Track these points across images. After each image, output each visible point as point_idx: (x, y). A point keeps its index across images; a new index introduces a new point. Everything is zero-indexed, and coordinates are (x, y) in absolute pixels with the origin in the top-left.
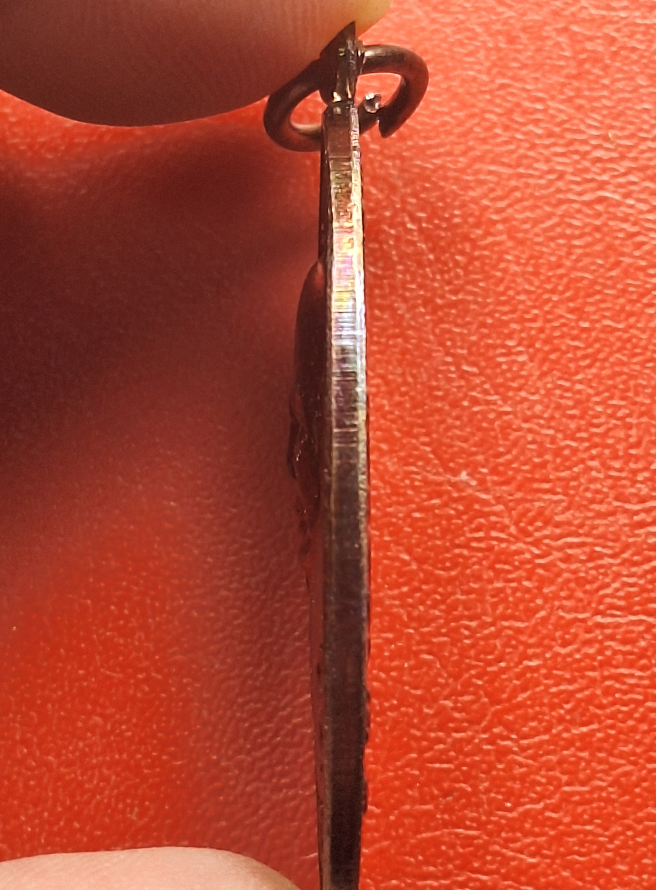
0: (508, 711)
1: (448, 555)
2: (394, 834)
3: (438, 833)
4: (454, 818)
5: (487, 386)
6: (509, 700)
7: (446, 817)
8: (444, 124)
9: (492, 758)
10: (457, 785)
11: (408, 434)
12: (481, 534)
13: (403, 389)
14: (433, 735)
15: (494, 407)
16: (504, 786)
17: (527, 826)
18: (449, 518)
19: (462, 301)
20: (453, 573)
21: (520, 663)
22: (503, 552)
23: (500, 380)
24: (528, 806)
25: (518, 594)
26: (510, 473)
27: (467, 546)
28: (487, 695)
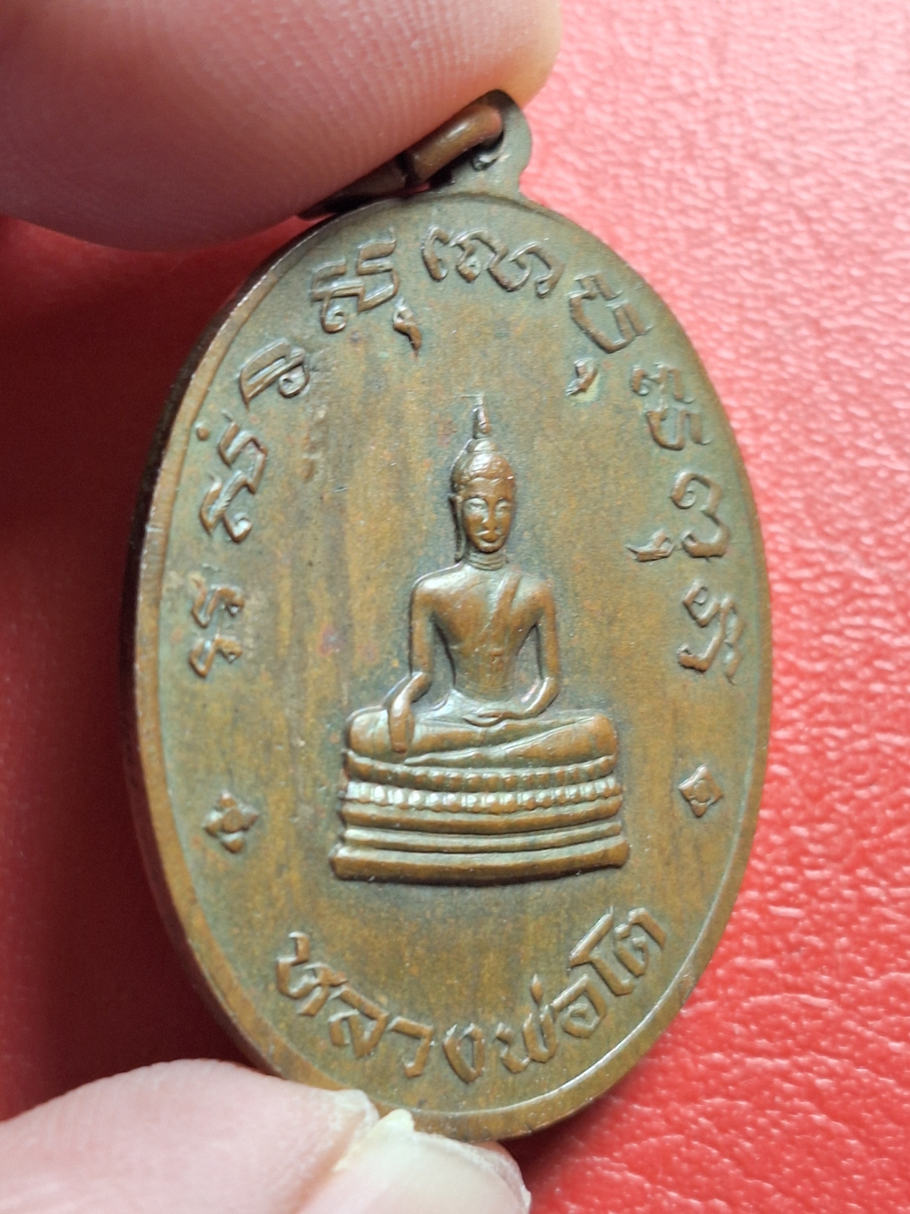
0: (876, 849)
1: (815, 643)
2: (720, 992)
3: (777, 997)
4: (799, 980)
5: (879, 436)
6: (879, 836)
7: (789, 978)
8: (849, 106)
9: (852, 907)
10: (807, 938)
11: (776, 484)
12: (859, 620)
13: (774, 428)
14: (780, 870)
15: (886, 463)
16: (866, 945)
17: (892, 999)
18: (819, 596)
19: (855, 328)
20: (820, 667)
21: (896, 788)
22: (885, 646)
23: (896, 430)
24: (894, 975)
25: (901, 703)
26: (902, 548)
27: (839, 633)
28: (852, 825)
